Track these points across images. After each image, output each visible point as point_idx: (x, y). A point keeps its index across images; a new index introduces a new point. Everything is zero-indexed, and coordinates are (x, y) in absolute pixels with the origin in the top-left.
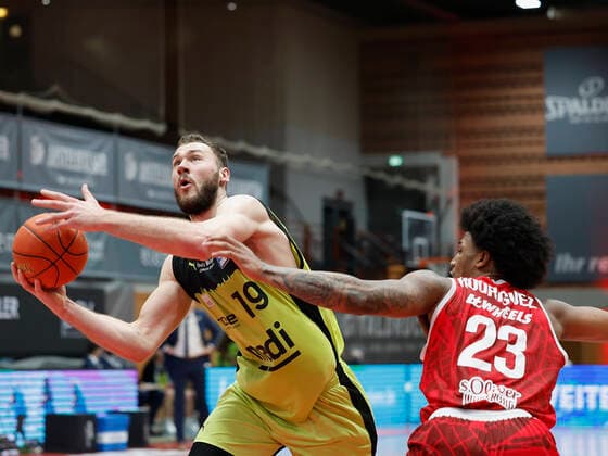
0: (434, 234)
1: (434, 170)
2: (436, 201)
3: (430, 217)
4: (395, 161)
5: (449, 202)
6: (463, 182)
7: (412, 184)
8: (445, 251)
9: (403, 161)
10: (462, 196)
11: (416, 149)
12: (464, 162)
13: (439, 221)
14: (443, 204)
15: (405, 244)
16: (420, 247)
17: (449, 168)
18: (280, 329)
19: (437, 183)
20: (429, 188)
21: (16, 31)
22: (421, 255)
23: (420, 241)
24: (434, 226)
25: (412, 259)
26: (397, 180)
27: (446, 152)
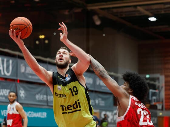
0: (158, 96)
1: (158, 79)
2: (159, 87)
3: (157, 91)
4: (148, 76)
5: (162, 87)
6: (166, 82)
7: (152, 82)
8: (161, 100)
9: (150, 76)
10: (166, 86)
11: (153, 73)
12: (166, 76)
13: (159, 92)
14: (160, 88)
15: (150, 99)
16: (154, 99)
17: (162, 78)
18: (79, 102)
19: (159, 82)
20: (157, 83)
21: (47, 42)
22: (154, 101)
23: (154, 98)
24: (158, 94)
25: (152, 103)
26: (148, 81)
27: (161, 74)
